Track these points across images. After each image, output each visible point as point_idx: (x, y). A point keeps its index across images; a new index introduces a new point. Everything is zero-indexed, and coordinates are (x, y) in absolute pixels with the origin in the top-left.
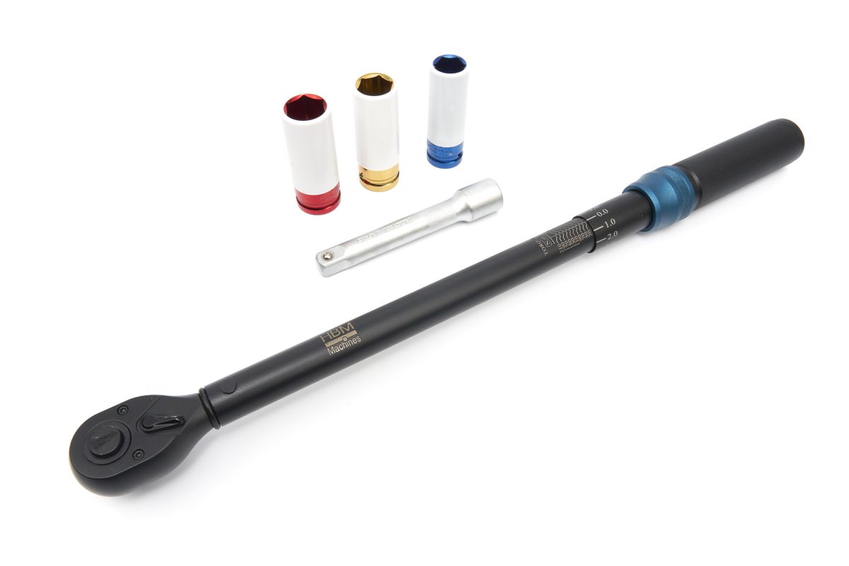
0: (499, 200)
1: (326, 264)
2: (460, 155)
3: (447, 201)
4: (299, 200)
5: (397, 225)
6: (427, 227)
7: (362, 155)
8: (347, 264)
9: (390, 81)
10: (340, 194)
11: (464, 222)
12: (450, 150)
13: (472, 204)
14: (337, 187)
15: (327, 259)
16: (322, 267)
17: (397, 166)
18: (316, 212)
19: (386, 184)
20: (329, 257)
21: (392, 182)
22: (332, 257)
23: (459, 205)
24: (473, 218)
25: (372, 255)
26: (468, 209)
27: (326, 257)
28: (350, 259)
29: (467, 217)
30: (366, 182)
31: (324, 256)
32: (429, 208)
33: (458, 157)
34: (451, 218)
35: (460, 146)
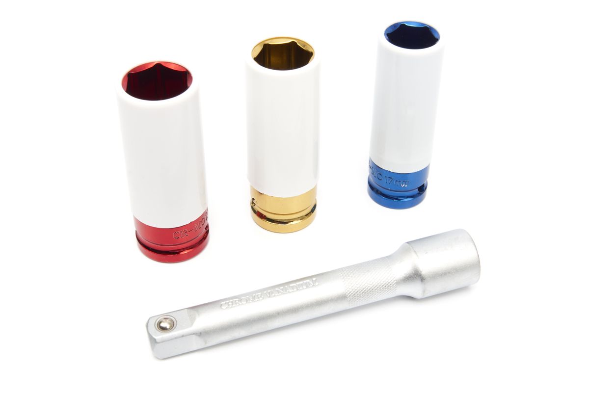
0: (475, 266)
1: (160, 336)
2: (422, 189)
3: (383, 259)
4: (140, 236)
5: (293, 288)
6: (342, 298)
7: (256, 169)
8: (197, 343)
9: (310, 50)
10: (207, 232)
11: (410, 298)
12: (404, 177)
13: (425, 270)
14: (203, 218)
15: (164, 329)
16: (153, 341)
17: (313, 192)
18: (164, 257)
19: (292, 220)
20: (168, 327)
21: (302, 218)
22: (173, 325)
23: (403, 268)
24: (424, 291)
25: (242, 333)
26: (416, 276)
27: (163, 325)
28: (202, 334)
29: (414, 289)
30: (261, 216)
31: (160, 322)
32: (349, 267)
33: (417, 191)
34: (387, 287)
35: (423, 173)
